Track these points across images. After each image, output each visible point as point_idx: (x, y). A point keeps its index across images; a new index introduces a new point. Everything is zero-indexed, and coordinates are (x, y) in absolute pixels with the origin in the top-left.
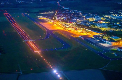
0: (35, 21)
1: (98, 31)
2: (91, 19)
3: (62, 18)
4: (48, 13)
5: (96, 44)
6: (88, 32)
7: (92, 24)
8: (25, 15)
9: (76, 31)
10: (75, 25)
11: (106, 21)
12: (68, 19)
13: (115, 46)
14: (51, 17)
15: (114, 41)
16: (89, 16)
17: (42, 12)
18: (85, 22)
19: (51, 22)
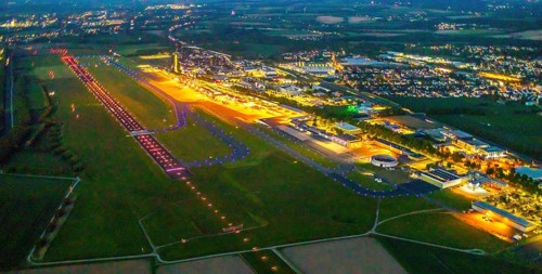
4: (158, 57)
11: (289, 77)
16: (247, 66)
19: (175, 81)
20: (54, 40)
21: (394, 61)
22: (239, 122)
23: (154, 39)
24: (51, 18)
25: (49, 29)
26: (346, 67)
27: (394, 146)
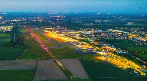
0: (43, 33)
1: (76, 39)
2: (71, 33)
3: (57, 32)
4: (49, 29)
5: (75, 45)
6: (70, 39)
7: (72, 35)
8: (38, 29)
9: (64, 39)
10: (64, 35)
11: (79, 34)
12: (60, 32)
13: (84, 47)
14: (51, 31)
15: (84, 45)
16: (70, 31)
17: (46, 28)
18: (69, 34)
19: (51, 33)
20: (25, 24)
21: (108, 31)
22: (62, 42)
23: (50, 25)
24: (25, 19)
25: (24, 21)
26: (94, 32)
27: (92, 46)
